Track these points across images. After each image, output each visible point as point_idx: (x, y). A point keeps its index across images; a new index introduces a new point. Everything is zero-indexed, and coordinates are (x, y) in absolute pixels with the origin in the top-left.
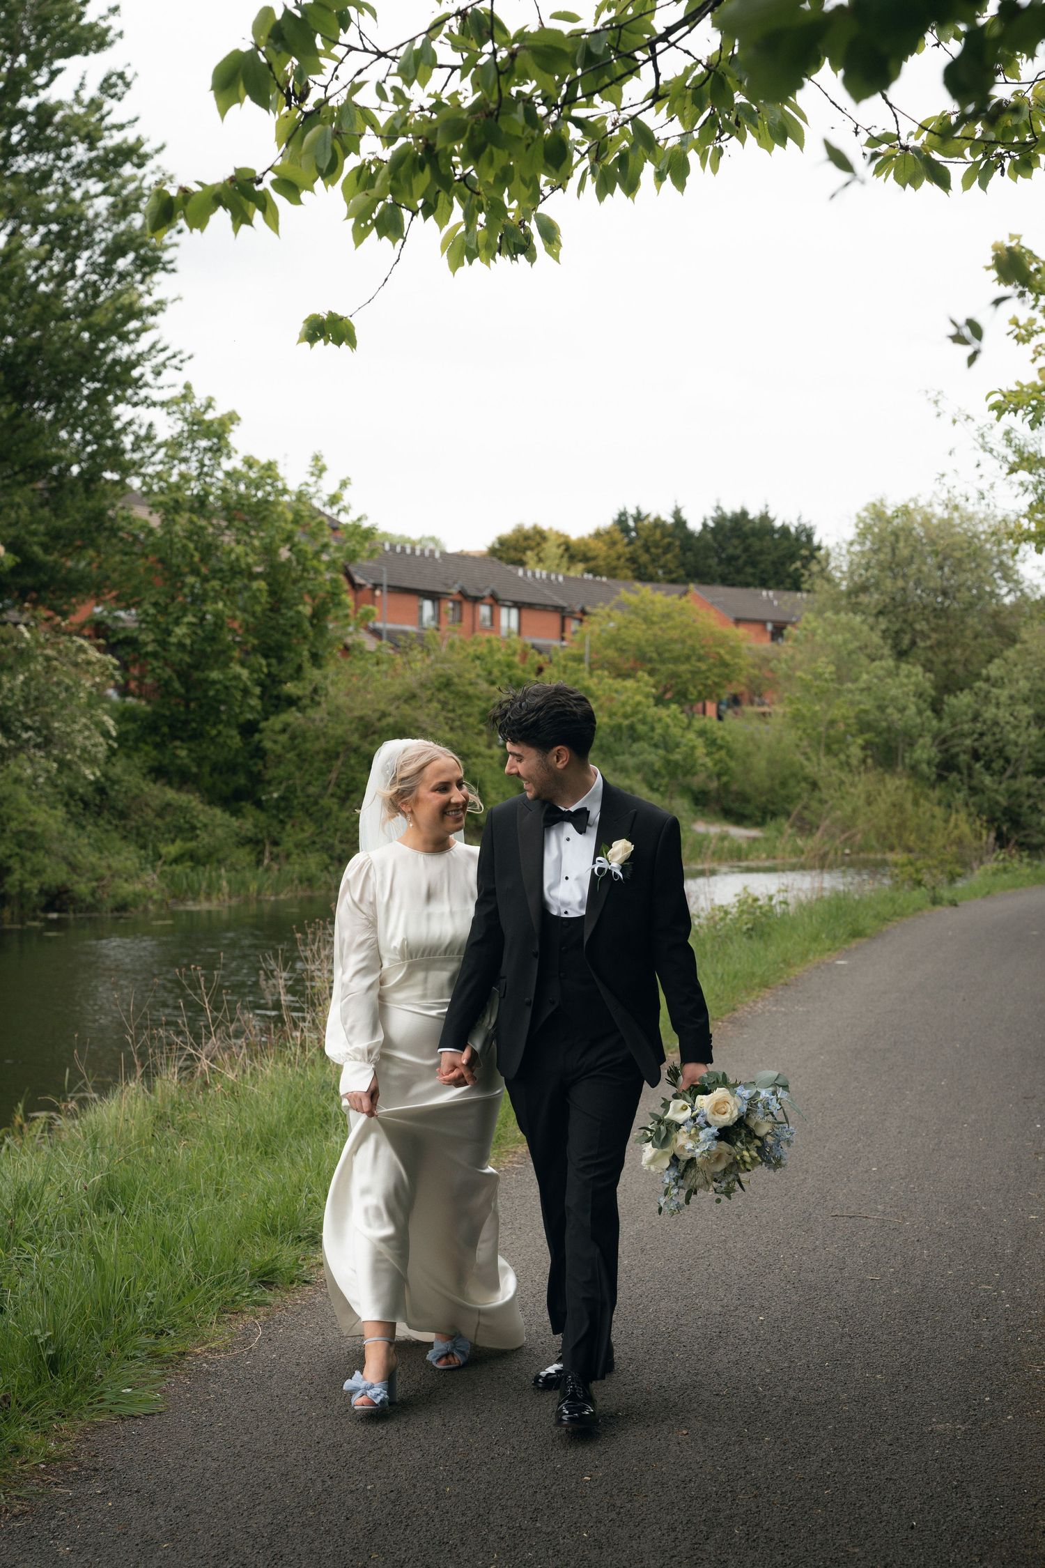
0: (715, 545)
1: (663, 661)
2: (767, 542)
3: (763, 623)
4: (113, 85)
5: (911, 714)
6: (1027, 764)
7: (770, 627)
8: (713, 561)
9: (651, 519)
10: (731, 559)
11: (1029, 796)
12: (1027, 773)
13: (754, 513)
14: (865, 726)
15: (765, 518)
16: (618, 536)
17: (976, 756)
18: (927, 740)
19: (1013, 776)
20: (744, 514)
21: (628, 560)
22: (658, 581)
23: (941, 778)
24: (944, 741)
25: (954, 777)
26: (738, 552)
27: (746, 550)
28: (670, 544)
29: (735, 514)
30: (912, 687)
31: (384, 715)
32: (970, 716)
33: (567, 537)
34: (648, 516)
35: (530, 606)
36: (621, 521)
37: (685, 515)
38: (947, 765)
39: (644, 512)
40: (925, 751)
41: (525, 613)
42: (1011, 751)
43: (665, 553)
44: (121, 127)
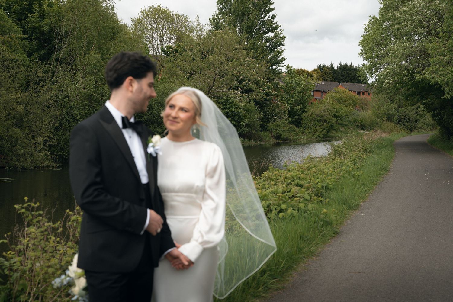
0: (340, 72)
1: (343, 102)
2: (352, 72)
3: (356, 91)
4: (274, 17)
5: (393, 112)
6: (414, 121)
7: (357, 92)
8: (340, 76)
9: (327, 66)
10: (344, 75)
11: (414, 126)
12: (414, 122)
13: (349, 64)
14: (385, 114)
15: (351, 66)
16: (319, 71)
17: (405, 119)
18: (396, 116)
19: (411, 123)
20: (346, 65)
21: (321, 76)
22: (328, 81)
23: (399, 123)
24: (399, 117)
25: (401, 123)
26: (345, 74)
27: (347, 73)
28: (330, 73)
29: (344, 65)
30: (393, 107)
31: (320, 114)
32: (404, 112)
33: (308, 71)
34: (325, 66)
35: (316, 91)
36: (320, 66)
37: (334, 66)
38: (400, 121)
39: (325, 64)
40: (396, 118)
41: (315, 92)
42: (411, 119)
43: (329, 75)
44: (275, 23)
